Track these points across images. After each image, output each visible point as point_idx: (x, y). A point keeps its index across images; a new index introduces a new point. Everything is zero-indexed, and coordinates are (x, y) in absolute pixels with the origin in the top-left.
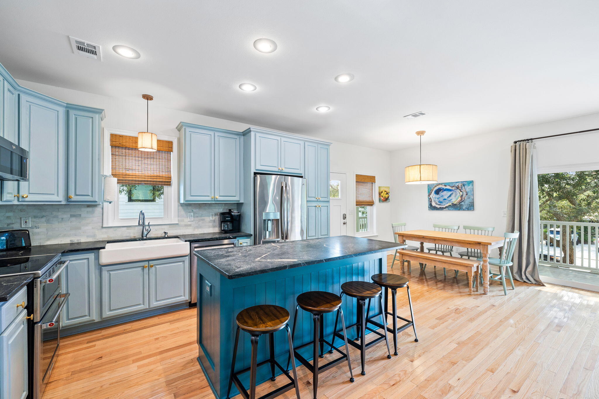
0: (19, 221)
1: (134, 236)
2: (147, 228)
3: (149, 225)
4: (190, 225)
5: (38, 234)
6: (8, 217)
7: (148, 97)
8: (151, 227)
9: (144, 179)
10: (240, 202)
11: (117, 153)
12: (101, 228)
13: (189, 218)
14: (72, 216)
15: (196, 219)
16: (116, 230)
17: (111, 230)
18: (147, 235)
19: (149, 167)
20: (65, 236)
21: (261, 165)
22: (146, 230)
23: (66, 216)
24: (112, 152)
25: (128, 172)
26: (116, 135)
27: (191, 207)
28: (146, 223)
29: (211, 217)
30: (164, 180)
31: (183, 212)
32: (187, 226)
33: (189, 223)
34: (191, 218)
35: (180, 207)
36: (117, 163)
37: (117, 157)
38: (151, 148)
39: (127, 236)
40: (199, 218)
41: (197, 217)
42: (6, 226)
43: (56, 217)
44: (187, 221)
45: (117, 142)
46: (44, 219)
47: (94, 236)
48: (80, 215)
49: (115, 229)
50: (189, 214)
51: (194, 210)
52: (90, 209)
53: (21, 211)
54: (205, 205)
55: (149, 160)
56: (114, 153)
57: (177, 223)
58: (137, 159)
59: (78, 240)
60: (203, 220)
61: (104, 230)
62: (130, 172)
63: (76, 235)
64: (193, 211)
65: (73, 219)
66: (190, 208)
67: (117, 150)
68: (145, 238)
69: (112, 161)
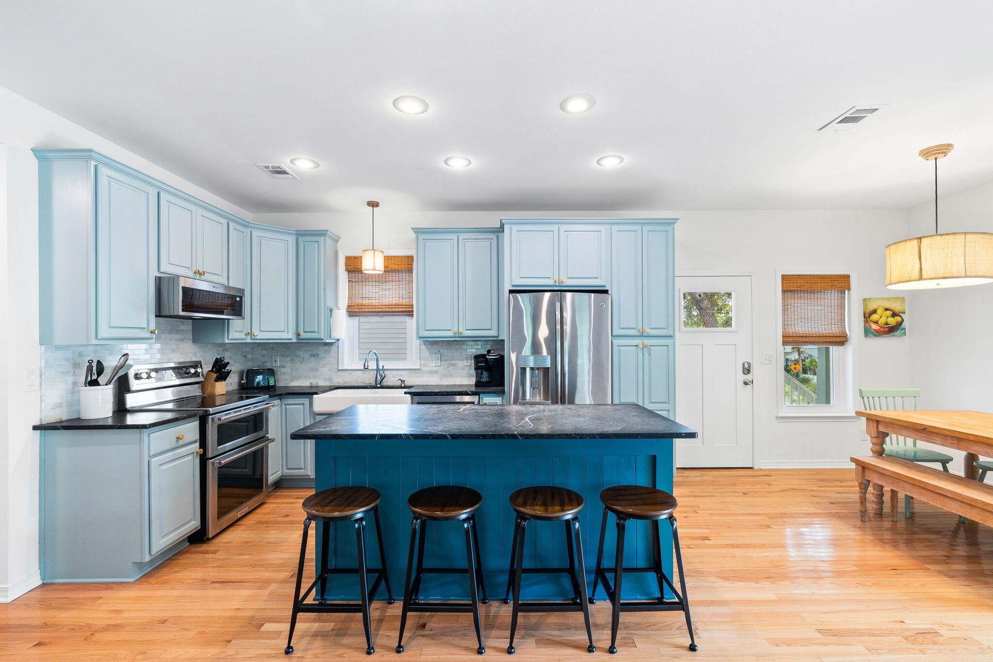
0: (270, 359)
1: (371, 382)
2: (381, 373)
4: (436, 372)
5: (284, 374)
6: (263, 355)
7: (373, 204)
8: (385, 372)
9: (381, 310)
10: (500, 338)
11: (354, 280)
12: (336, 370)
13: (434, 361)
14: (312, 355)
15: (444, 363)
16: (351, 374)
17: (347, 373)
18: (380, 382)
19: (387, 293)
20: (306, 377)
21: (521, 277)
22: (380, 376)
23: (307, 355)
24: (349, 278)
25: (364, 302)
26: (350, 257)
27: (437, 346)
28: (381, 367)
29: (465, 362)
30: (404, 310)
31: (425, 352)
32: (432, 372)
33: (435, 369)
34: (437, 362)
35: (423, 347)
36: (354, 291)
37: (354, 284)
38: (374, 270)
39: (362, 382)
40: (449, 362)
41: (446, 360)
42: (261, 364)
43: (298, 356)
44: (433, 365)
45: (351, 264)
46: (289, 359)
47: (331, 380)
48: (318, 354)
49: (350, 372)
50: (434, 356)
51: (442, 351)
52: (326, 348)
53: (273, 349)
54: (456, 343)
55: (387, 284)
56: (351, 280)
57: (419, 368)
58: (374, 284)
60: (455, 365)
61: (340, 373)
62: (366, 302)
63: (314, 378)
64: (439, 352)
65: (312, 359)
66: (435, 347)
67: (353, 275)
68: (379, 386)
69: (349, 290)
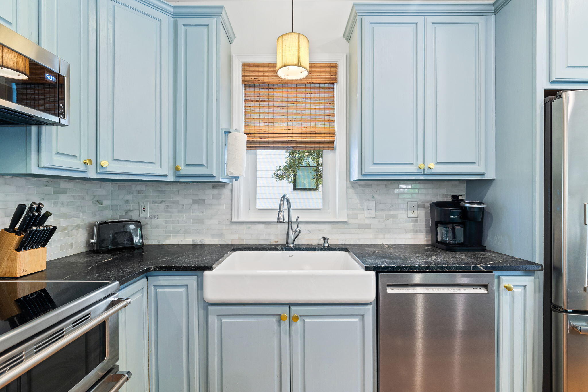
0: (137, 207)
1: (276, 240)
2: (295, 226)
3: (297, 222)
4: (369, 226)
5: (156, 227)
6: (127, 202)
8: (301, 226)
9: (290, 139)
10: (486, 177)
11: (252, 98)
12: (229, 223)
13: (366, 212)
14: (194, 202)
15: (380, 213)
16: (249, 228)
17: (244, 226)
18: (294, 240)
19: (299, 116)
20: (186, 232)
21: (568, 67)
22: (293, 231)
23: (187, 202)
24: (245, 96)
25: (267, 129)
26: (249, 65)
27: (370, 190)
28: (294, 219)
29: (409, 212)
30: (323, 139)
31: (355, 200)
32: (362, 226)
33: (367, 222)
34: (370, 211)
35: (351, 191)
36: (253, 113)
37: (252, 104)
39: (265, 240)
40: (386, 212)
41: (382, 210)
42: (124, 214)
43: (176, 203)
44: (364, 217)
45: (251, 76)
46: (162, 206)
47: (221, 236)
48: (204, 200)
49: (248, 226)
50: (366, 204)
51: (377, 197)
52: (215, 191)
53: (140, 193)
55: (299, 104)
56: (248, 98)
57: (345, 220)
58: (280, 103)
59: (201, 241)
60: (394, 216)
61: (234, 227)
62: (270, 128)
63: (199, 232)
64: (373, 198)
65: (196, 206)
66: (368, 191)
67: (252, 91)
68: (291, 246)
69: (245, 112)
